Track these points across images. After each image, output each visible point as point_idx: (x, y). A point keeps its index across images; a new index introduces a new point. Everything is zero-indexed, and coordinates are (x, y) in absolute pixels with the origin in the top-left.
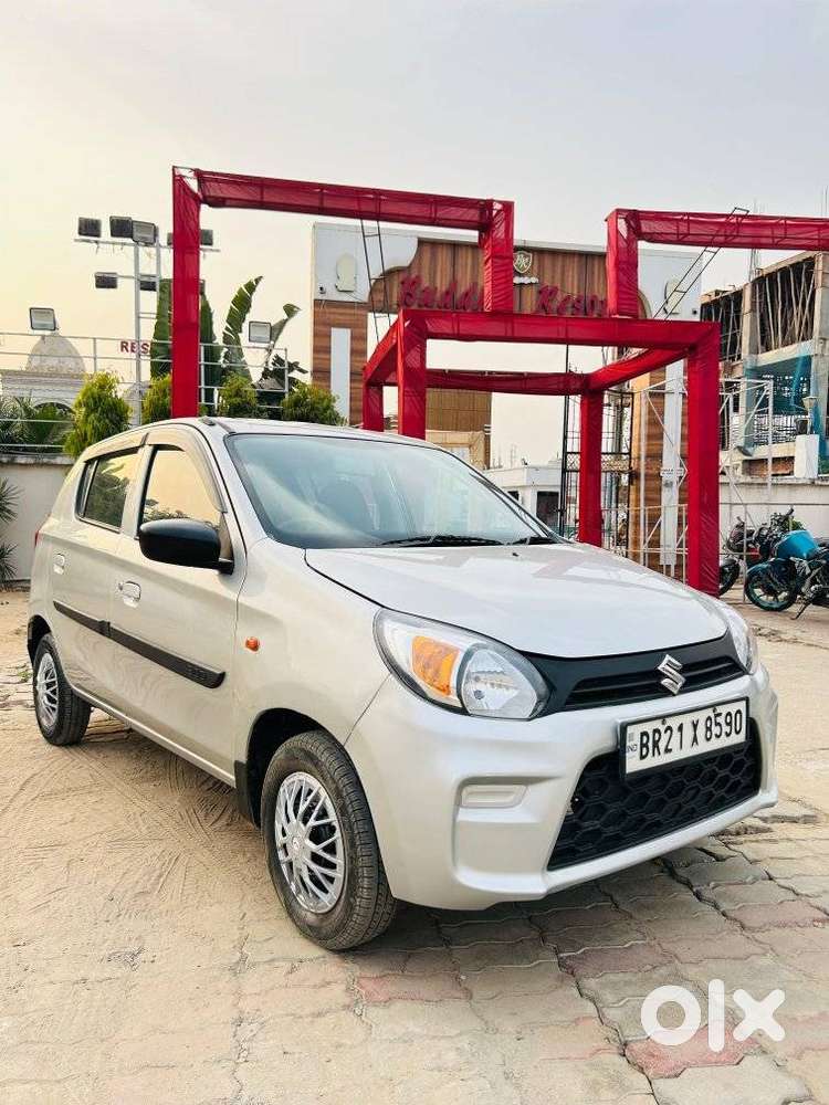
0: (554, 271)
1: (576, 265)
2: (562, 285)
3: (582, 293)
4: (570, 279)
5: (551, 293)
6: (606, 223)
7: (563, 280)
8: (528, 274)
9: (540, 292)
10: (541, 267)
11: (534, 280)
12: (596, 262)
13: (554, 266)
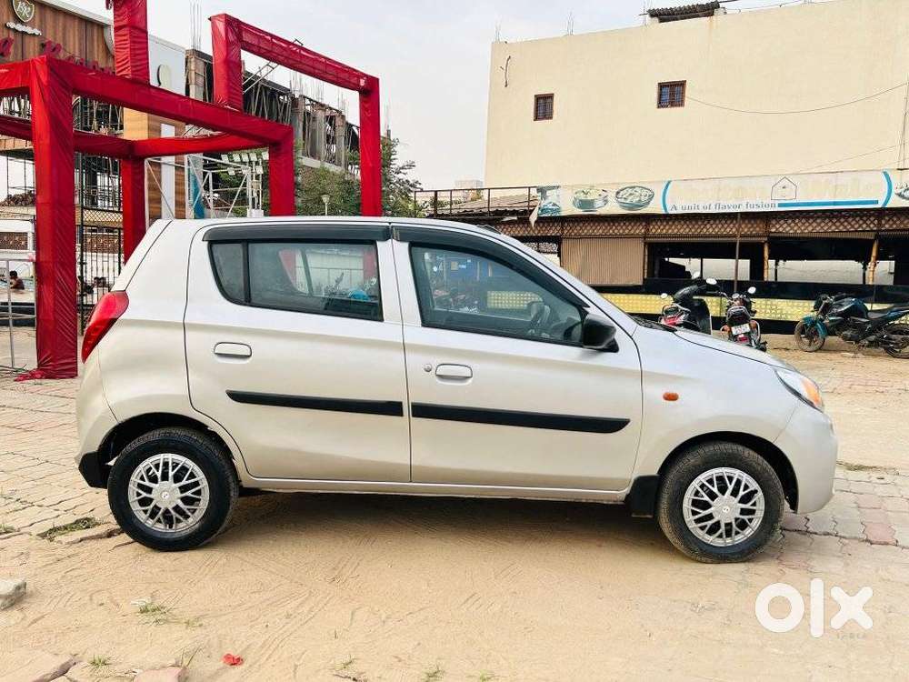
0: (55, 27)
1: (76, 26)
2: (65, 44)
3: (84, 57)
4: (72, 39)
5: (54, 50)
6: (210, 22)
7: (64, 38)
8: (32, 24)
9: (43, 45)
10: (43, 21)
11: (37, 32)
12: (95, 31)
13: (55, 22)
